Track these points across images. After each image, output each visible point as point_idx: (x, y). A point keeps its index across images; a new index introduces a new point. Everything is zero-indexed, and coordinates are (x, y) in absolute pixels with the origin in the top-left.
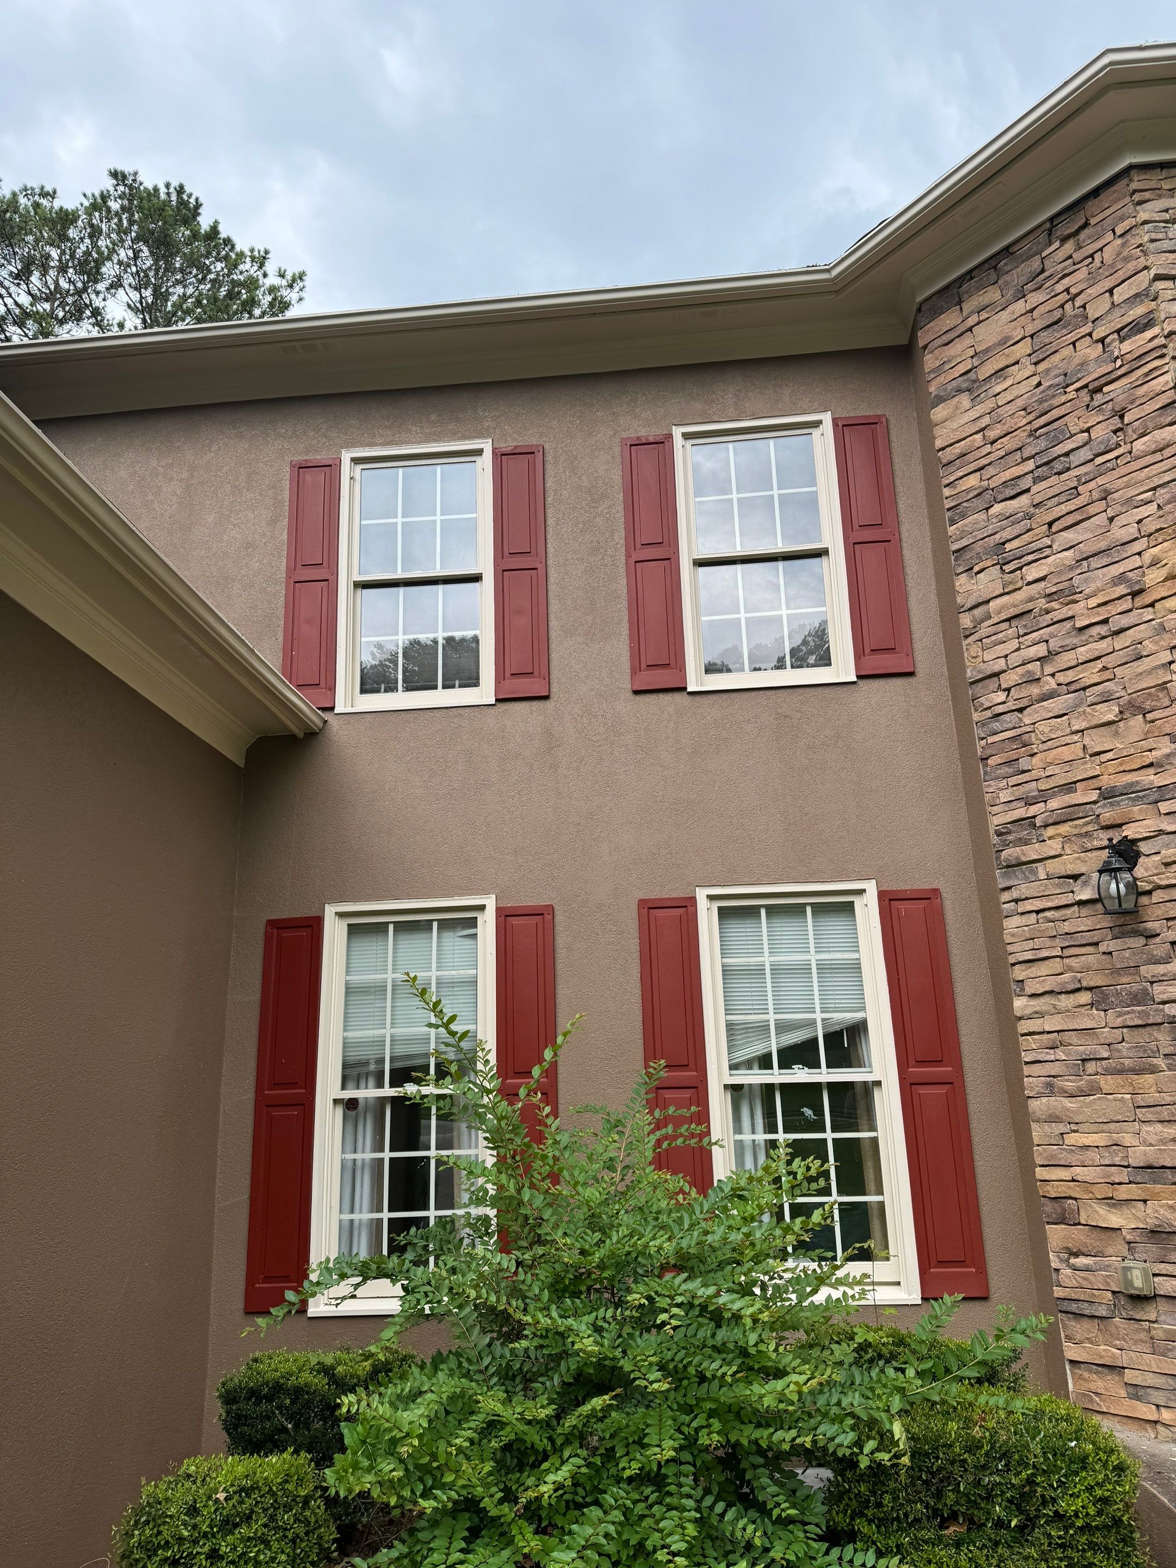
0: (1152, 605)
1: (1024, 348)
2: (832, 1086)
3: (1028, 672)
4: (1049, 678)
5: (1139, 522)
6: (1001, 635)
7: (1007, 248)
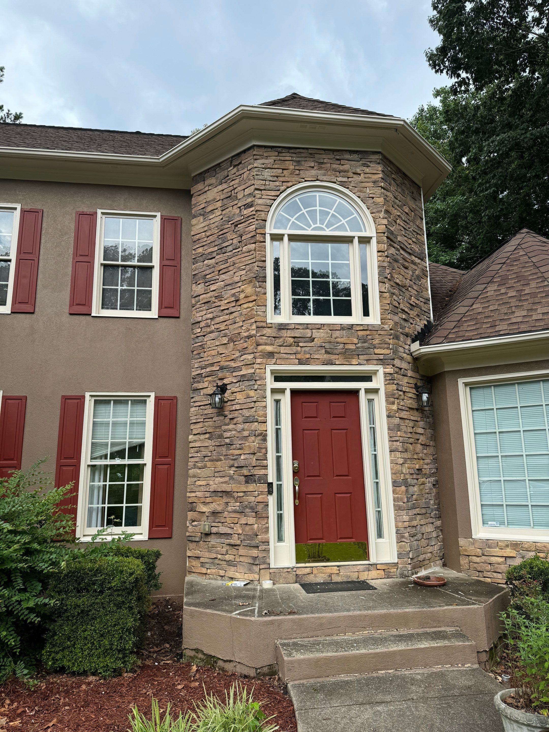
0: (240, 305)
1: (219, 204)
2: (129, 465)
3: (207, 323)
4: (212, 326)
5: (241, 276)
6: (202, 308)
7: (219, 164)
